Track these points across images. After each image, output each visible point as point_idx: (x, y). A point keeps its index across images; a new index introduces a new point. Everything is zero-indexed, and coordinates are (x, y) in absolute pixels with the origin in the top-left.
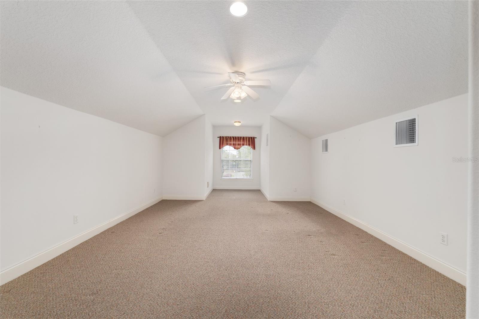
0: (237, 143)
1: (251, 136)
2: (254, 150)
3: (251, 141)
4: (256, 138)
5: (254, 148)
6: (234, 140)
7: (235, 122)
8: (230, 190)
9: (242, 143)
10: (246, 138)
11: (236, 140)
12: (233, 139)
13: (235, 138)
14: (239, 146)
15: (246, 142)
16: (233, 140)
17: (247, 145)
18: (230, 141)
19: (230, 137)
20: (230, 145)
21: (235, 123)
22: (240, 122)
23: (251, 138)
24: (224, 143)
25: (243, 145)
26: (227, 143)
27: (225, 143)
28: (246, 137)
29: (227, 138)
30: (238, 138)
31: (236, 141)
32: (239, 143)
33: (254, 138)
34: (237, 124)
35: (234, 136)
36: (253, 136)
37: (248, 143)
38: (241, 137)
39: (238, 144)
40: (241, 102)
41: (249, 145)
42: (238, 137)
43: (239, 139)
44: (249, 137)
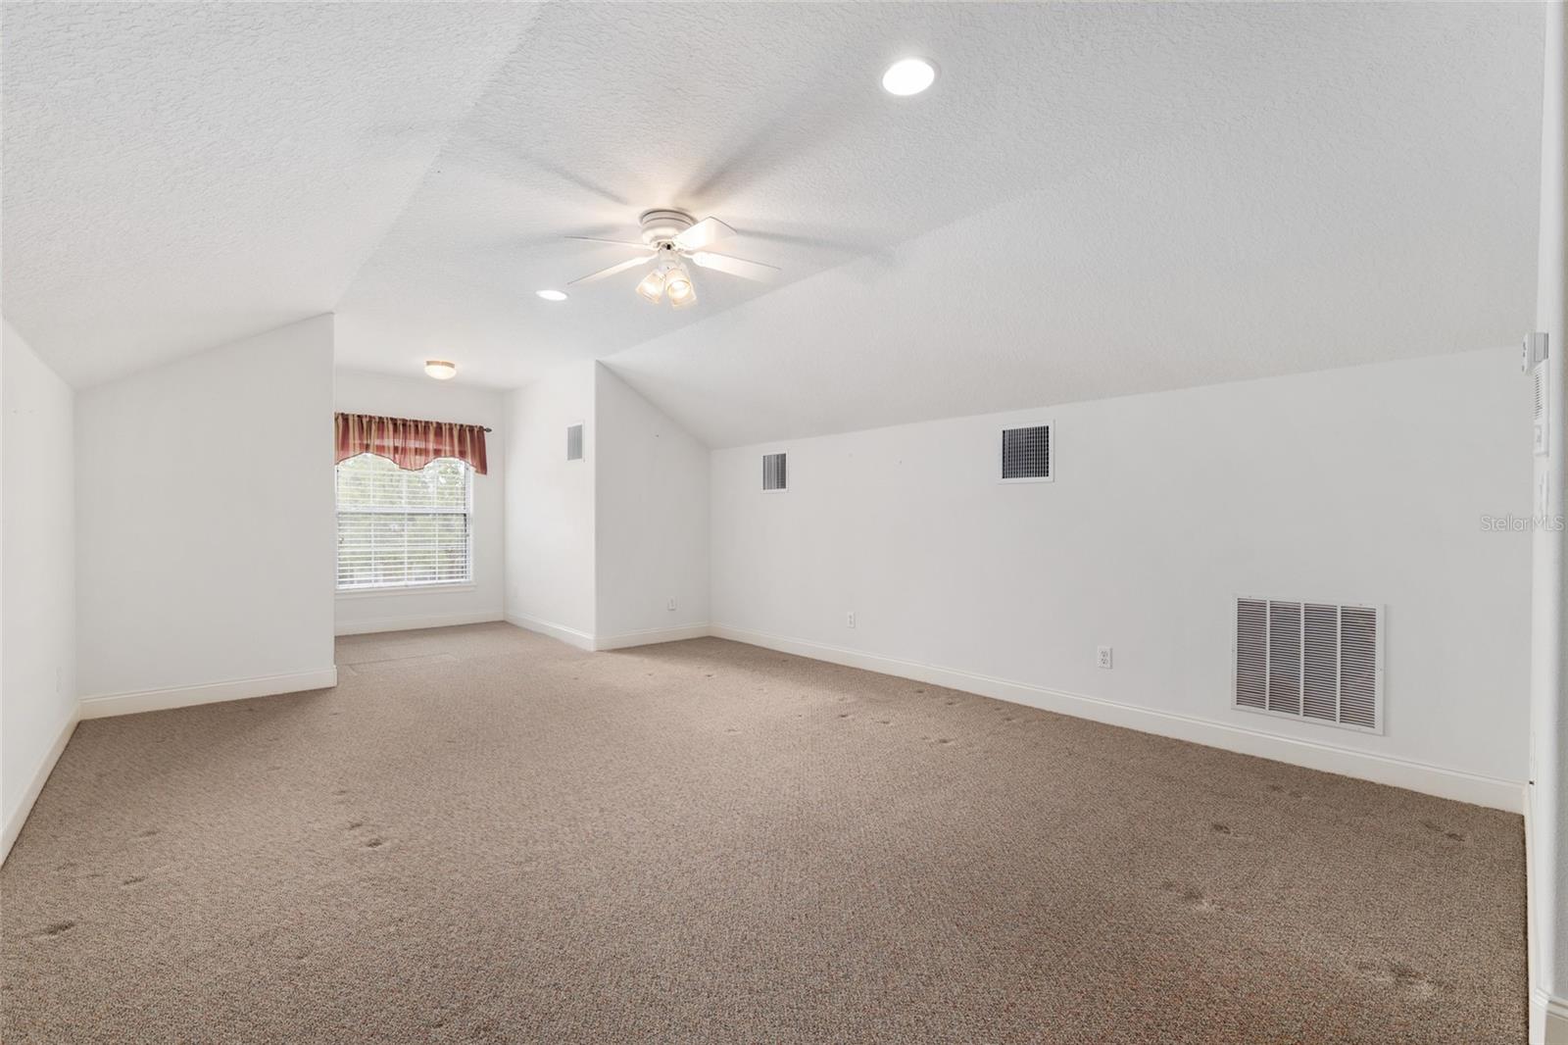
0: (412, 444)
1: (471, 424)
2: (480, 475)
3: (471, 442)
4: (489, 430)
5: (483, 467)
6: (396, 429)
7: (429, 363)
8: (376, 634)
9: (431, 446)
10: (451, 429)
11: (405, 432)
12: (391, 427)
13: (401, 426)
14: (420, 459)
15: (452, 445)
16: (391, 433)
17: (453, 455)
18: (381, 436)
19: (380, 418)
20: (380, 450)
21: (431, 367)
22: (451, 365)
23: (471, 429)
24: (351, 441)
25: (437, 453)
26: (365, 442)
27: (357, 442)
28: (450, 424)
29: (365, 421)
30: (417, 426)
31: (405, 438)
32: (417, 446)
33: (481, 430)
34: (439, 373)
35: (399, 415)
36: (479, 425)
37: (457, 449)
38: (427, 423)
39: (417, 451)
40: (565, 301)
41: (462, 454)
42: (416, 422)
43: (421, 428)
44: (461, 426)
